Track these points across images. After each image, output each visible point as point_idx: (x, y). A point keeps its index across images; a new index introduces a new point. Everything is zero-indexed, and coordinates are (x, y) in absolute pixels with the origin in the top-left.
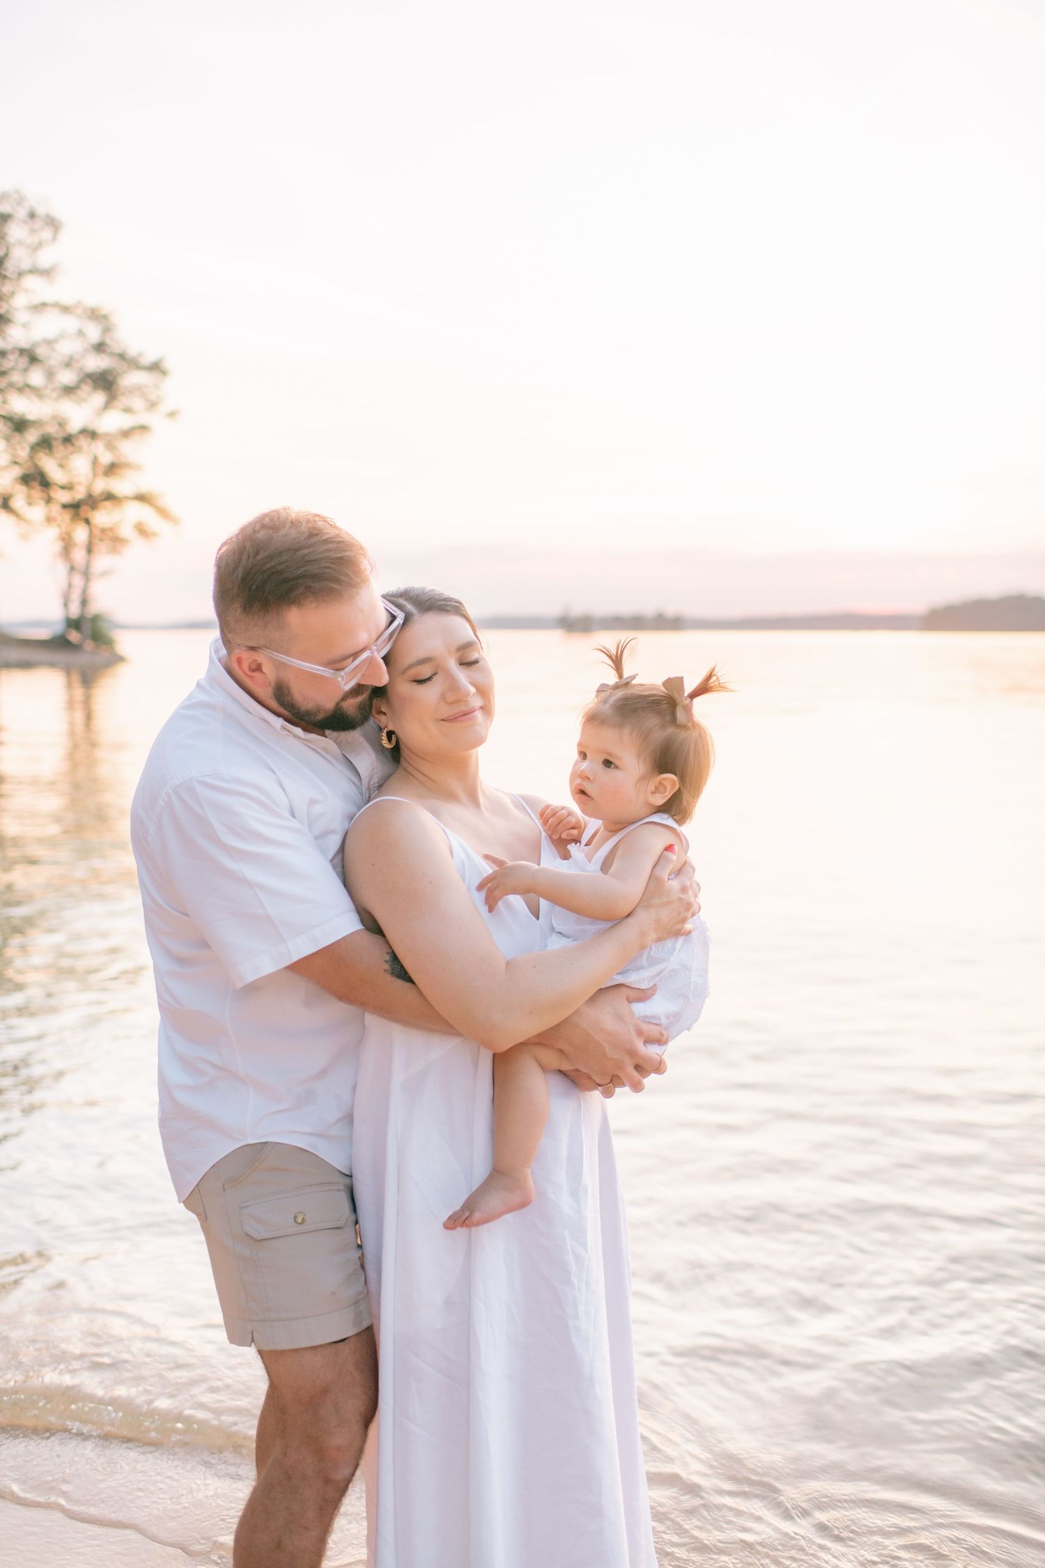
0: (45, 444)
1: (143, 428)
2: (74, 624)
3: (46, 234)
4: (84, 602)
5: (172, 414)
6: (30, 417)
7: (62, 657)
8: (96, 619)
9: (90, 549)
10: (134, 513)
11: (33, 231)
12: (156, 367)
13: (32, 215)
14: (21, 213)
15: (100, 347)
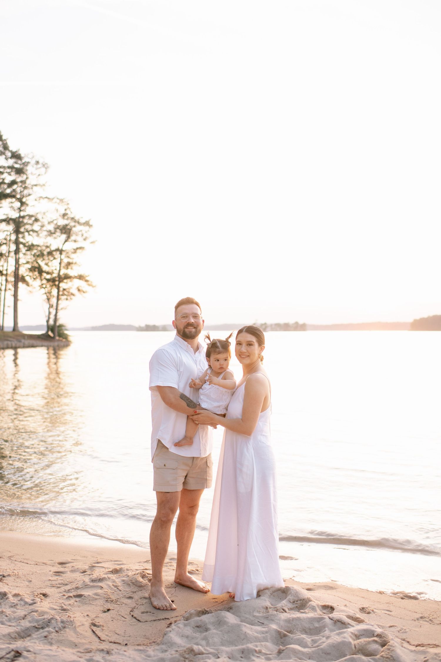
0: (41, 255)
1: (81, 248)
2: (51, 328)
3: (43, 170)
4: (55, 320)
5: (92, 243)
6: (35, 243)
7: (46, 343)
8: (60, 326)
9: (58, 299)
10: (77, 283)
11: (37, 169)
12: (87, 224)
13: (37, 163)
14: (33, 162)
15: (64, 215)
